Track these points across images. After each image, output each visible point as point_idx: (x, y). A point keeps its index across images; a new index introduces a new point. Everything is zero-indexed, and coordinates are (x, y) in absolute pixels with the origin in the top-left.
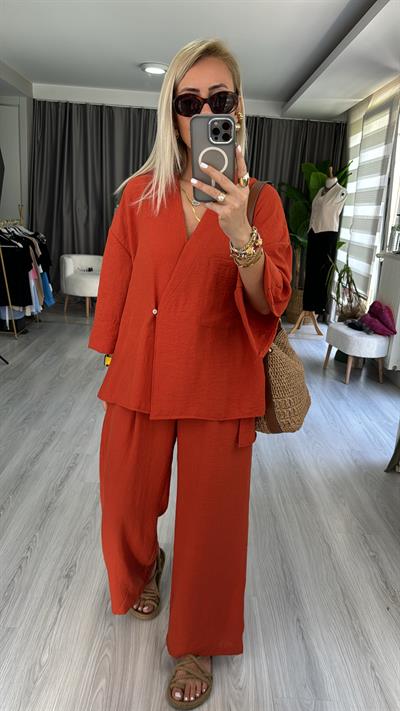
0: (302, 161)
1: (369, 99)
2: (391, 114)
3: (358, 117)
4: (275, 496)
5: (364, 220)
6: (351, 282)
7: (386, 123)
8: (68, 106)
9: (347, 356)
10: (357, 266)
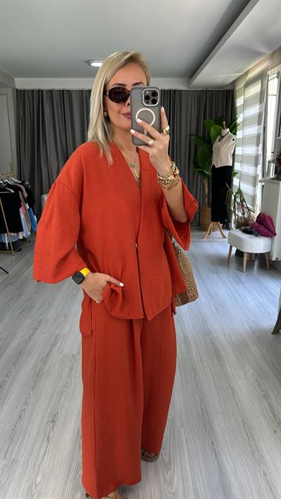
0: (205, 119)
1: (247, 73)
2: (262, 83)
3: (240, 86)
4: (195, 356)
5: (249, 157)
6: (243, 200)
7: (260, 90)
8: (40, 92)
9: (243, 252)
10: (247, 188)
